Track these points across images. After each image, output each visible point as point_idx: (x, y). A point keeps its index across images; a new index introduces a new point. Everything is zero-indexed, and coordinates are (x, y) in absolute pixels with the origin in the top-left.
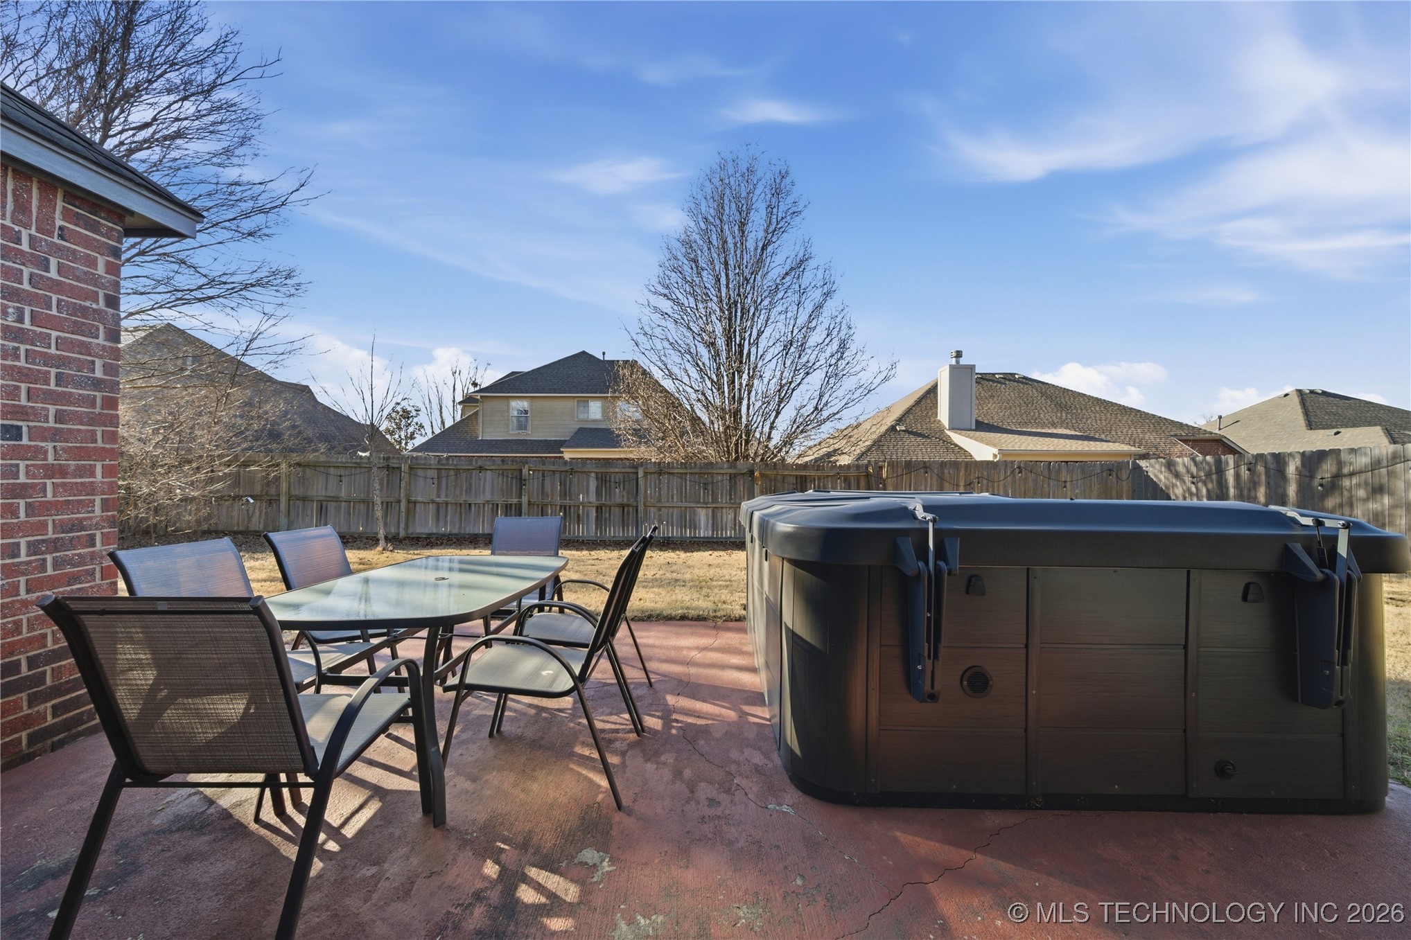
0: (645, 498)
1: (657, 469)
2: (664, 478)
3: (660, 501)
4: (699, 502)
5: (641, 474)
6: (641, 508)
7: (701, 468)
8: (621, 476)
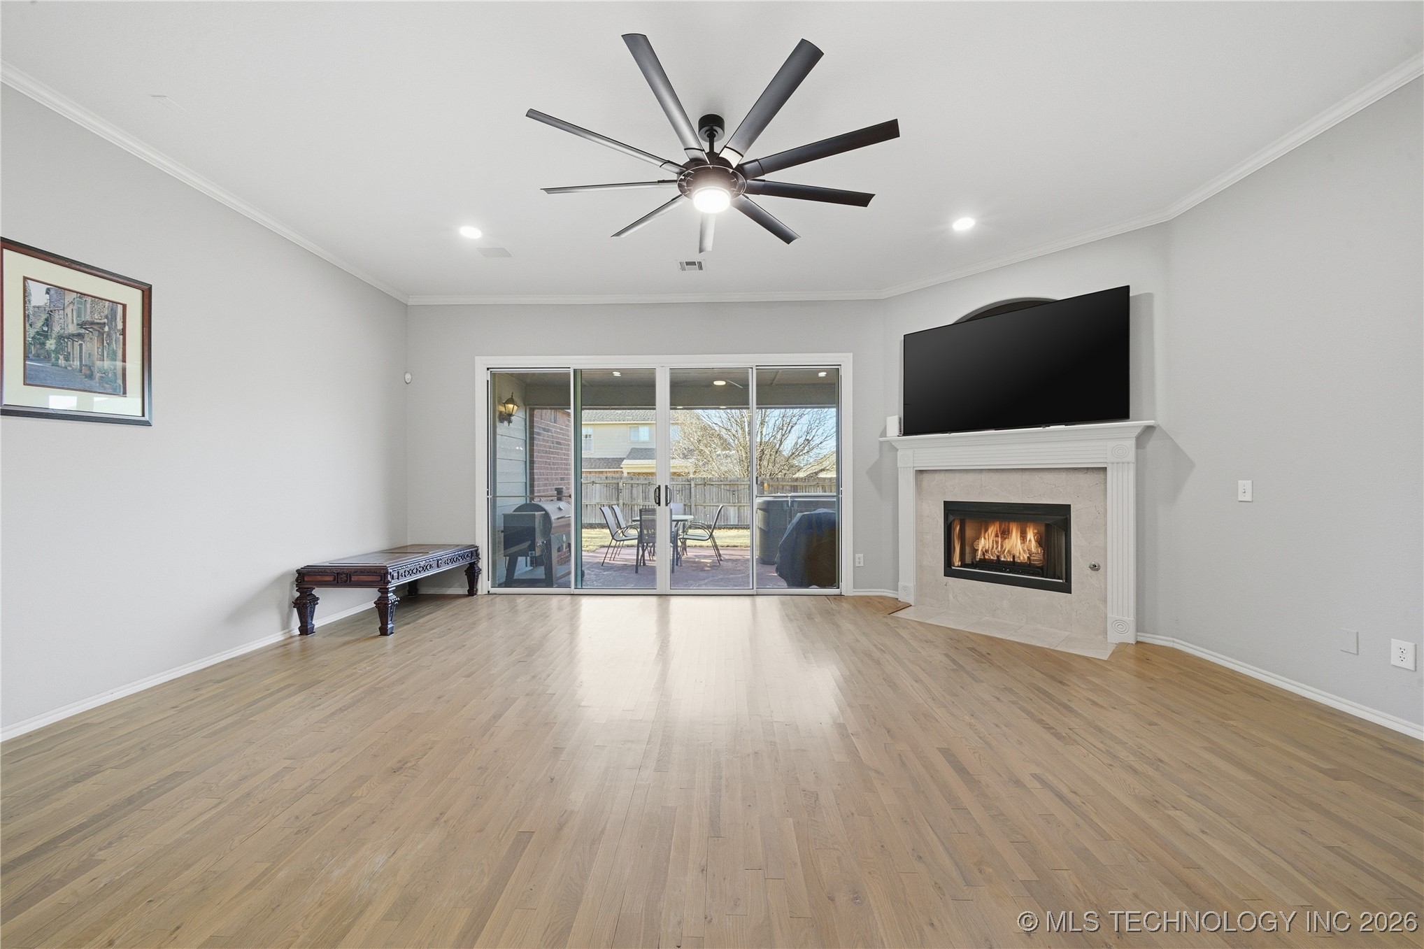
0: (696, 500)
1: (703, 482)
2: (707, 487)
3: (705, 502)
4: (730, 503)
5: (693, 485)
6: (693, 506)
7: (730, 481)
8: (680, 486)
